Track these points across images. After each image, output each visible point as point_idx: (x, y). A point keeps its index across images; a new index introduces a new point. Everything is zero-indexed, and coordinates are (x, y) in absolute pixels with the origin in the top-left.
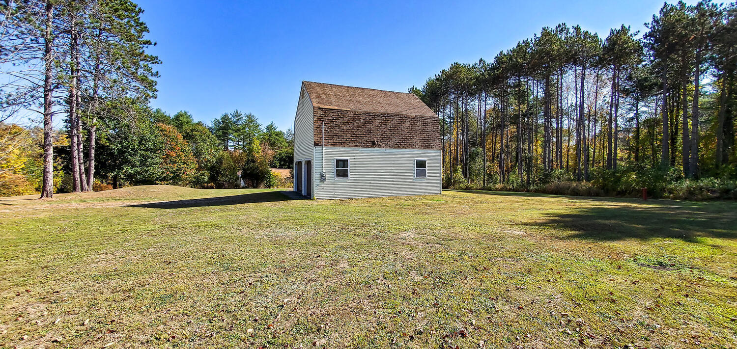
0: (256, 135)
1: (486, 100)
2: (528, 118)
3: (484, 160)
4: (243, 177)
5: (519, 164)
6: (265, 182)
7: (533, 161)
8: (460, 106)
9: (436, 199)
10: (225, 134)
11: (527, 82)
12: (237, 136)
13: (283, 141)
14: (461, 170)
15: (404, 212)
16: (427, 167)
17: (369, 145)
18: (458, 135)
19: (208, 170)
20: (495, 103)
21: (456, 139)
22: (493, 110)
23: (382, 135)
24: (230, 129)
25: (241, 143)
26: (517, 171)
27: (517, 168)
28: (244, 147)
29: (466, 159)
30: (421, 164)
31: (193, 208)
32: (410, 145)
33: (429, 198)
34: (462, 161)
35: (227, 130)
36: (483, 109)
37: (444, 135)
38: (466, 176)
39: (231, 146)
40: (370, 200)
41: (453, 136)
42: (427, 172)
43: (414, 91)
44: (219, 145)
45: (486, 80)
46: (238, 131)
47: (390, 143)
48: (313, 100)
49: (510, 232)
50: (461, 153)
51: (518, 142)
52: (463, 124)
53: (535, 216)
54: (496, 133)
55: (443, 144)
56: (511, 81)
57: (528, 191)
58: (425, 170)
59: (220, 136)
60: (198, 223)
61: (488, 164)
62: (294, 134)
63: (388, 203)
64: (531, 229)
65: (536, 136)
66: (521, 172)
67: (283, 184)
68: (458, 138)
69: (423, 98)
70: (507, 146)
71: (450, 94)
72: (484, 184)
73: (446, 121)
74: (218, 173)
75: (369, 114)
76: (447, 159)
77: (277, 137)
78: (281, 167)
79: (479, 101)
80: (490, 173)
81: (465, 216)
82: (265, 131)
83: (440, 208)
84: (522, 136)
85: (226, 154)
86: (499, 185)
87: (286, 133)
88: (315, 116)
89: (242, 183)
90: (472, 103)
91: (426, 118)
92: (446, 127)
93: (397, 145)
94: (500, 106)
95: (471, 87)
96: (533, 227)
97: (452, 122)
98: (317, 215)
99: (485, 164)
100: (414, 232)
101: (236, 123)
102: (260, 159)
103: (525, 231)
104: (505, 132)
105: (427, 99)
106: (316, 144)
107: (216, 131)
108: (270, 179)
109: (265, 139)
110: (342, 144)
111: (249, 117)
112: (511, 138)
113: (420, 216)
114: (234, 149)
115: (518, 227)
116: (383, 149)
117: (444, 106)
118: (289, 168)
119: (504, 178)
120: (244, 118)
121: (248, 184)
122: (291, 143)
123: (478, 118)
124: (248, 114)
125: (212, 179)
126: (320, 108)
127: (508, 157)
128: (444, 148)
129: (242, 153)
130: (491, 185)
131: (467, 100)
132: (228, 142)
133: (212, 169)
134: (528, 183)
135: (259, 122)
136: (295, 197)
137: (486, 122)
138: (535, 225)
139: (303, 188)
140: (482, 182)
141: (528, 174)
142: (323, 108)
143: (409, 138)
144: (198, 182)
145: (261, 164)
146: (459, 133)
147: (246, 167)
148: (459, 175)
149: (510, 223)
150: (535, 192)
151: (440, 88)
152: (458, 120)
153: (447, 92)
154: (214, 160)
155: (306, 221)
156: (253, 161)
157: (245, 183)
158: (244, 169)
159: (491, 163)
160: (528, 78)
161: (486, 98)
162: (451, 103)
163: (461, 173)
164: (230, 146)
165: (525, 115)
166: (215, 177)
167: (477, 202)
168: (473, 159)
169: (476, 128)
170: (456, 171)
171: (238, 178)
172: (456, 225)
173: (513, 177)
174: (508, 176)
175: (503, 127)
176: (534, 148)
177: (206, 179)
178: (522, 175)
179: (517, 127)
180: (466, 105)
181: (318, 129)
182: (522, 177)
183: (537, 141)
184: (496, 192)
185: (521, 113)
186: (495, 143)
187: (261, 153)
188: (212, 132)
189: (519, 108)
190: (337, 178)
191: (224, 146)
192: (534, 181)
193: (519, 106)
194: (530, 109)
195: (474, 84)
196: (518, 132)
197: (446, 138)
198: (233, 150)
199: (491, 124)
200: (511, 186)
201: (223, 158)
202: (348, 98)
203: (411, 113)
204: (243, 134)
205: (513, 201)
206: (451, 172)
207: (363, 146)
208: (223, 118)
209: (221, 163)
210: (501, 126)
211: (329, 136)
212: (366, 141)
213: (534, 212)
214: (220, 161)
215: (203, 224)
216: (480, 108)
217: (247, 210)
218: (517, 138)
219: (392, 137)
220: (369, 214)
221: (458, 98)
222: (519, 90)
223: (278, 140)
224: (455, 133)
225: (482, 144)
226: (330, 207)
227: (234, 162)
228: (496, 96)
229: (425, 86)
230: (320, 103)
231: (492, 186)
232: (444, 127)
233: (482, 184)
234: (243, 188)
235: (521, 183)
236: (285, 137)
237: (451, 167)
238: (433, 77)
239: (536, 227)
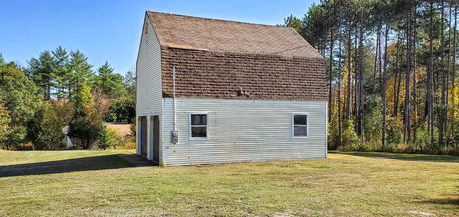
0: (86, 79)
1: (387, 34)
2: (442, 57)
3: (383, 113)
4: (71, 134)
5: (429, 118)
6: (99, 141)
7: (448, 114)
8: (353, 42)
9: (321, 165)
10: (46, 78)
11: (442, 9)
12: (61, 81)
13: (120, 88)
14: (353, 125)
15: (279, 184)
16: (308, 124)
17: (234, 95)
18: (349, 79)
19: (24, 125)
20: (399, 38)
21: (347, 84)
22: (397, 46)
23: (250, 83)
24: (52, 72)
25: (66, 90)
26: (427, 126)
27: (426, 122)
28: (70, 96)
29: (360, 111)
30: (300, 120)
31: (6, 178)
32: (286, 95)
33: (311, 163)
34: (354, 113)
35: (48, 73)
36: (383, 45)
37: (331, 79)
38: (359, 134)
39: (54, 94)
40: (234, 166)
41: (344, 80)
42: (308, 129)
43: (292, 23)
44: (38, 92)
45: (388, 8)
46: (62, 74)
47: (260, 93)
48: (160, 38)
49: (416, 212)
50: (354, 102)
51: (428, 88)
52: (356, 65)
53: (449, 191)
54: (400, 76)
55: (330, 92)
56: (420, 9)
57: (440, 153)
58: (306, 128)
59: (39, 81)
60: (14, 199)
61: (388, 117)
62: (136, 79)
63: (258, 170)
64: (443, 208)
65: (453, 80)
66: (432, 127)
67: (122, 144)
68: (349, 83)
69: (303, 33)
70: (414, 94)
71: (339, 25)
72: (383, 143)
73: (334, 61)
74: (37, 130)
75: (233, 56)
76: (335, 111)
77: (113, 82)
78: (119, 121)
79: (379, 34)
80: (392, 129)
81: (358, 189)
82: (97, 74)
83: (326, 177)
84: (434, 81)
85: (47, 105)
86: (402, 146)
87: (125, 77)
88: (163, 58)
89: (69, 142)
90: (368, 37)
91: (307, 60)
92: (333, 68)
93: (268, 95)
94: (406, 41)
95: (367, 17)
96: (446, 206)
97: (342, 62)
98: (167, 188)
99: (384, 117)
100: (292, 212)
101: (60, 64)
102: (92, 111)
103: (435, 211)
104: (411, 75)
105: (309, 32)
106: (165, 95)
107: (34, 74)
108: (105, 137)
109: (98, 85)
110: (199, 95)
111: (76, 55)
112: (419, 82)
113: (299, 190)
114: (58, 97)
115: (425, 205)
116: (252, 101)
117: (332, 41)
118: (129, 122)
119: (409, 136)
120: (70, 57)
121: (77, 144)
122: (132, 91)
123: (376, 56)
124: (75, 51)
125: (31, 137)
126: (169, 48)
127: (415, 108)
128: (330, 96)
129: (68, 103)
130: (393, 145)
131: (362, 33)
132: (49, 88)
133: (30, 124)
134: (441, 142)
135: (89, 62)
136: (138, 162)
137: (386, 62)
138: (448, 204)
139: (148, 151)
140: (380, 141)
141: (441, 130)
142: (173, 48)
143: (285, 86)
144: (12, 141)
145: (93, 118)
146: (351, 76)
147: (73, 122)
148: (351, 130)
149: (416, 200)
150: (450, 154)
151: (326, 17)
152: (349, 59)
153: (335, 23)
154: (33, 112)
155: (152, 196)
156: (83, 114)
157: (73, 143)
158: (71, 125)
159: (392, 116)
160: (443, 4)
161: (387, 31)
162: (340, 37)
163: (353, 129)
164: (51, 94)
165: (438, 54)
166: (33, 134)
167: (374, 170)
168: (369, 111)
169: (374, 69)
170: (346, 126)
171: (63, 136)
172: (345, 203)
173: (420, 134)
174: (415, 134)
175: (408, 69)
176: (450, 96)
177: (22, 137)
178: (432, 132)
179: (428, 70)
180: (361, 40)
181: (167, 76)
182: (432, 135)
183: (454, 87)
184: (399, 155)
185: (433, 51)
186: (399, 89)
187: (93, 103)
188: (28, 75)
189: (431, 45)
190: (191, 138)
191: (45, 93)
192: (449, 140)
193: (431, 41)
194: (446, 45)
195: (371, 12)
196: (428, 75)
197: (334, 82)
198: (56, 99)
199: (394, 65)
200: (418, 146)
201: (44, 111)
202: (206, 34)
203: (288, 55)
204: (68, 79)
205: (421, 169)
206: (340, 127)
207: (225, 97)
208: (43, 57)
209: (42, 117)
210: (406, 67)
211: (182, 85)
212: (230, 91)
213: (446, 184)
214: (40, 114)
215: (20, 201)
216: (379, 44)
217: (77, 181)
218: (426, 83)
219: (263, 85)
220: (233, 185)
221: (350, 31)
222: (431, 20)
223: (114, 87)
224: (346, 76)
225: (381, 91)
226: (184, 176)
227: (59, 115)
228: (400, 28)
229: (307, 15)
230: (168, 41)
231: (394, 147)
232: (331, 70)
233: (381, 143)
234: (71, 149)
235: (432, 142)
236: (124, 82)
237: (340, 121)
238: (318, 3)
239: (449, 206)
